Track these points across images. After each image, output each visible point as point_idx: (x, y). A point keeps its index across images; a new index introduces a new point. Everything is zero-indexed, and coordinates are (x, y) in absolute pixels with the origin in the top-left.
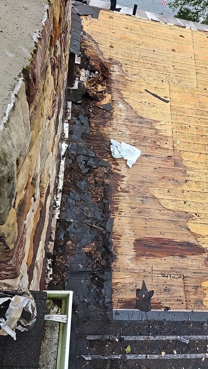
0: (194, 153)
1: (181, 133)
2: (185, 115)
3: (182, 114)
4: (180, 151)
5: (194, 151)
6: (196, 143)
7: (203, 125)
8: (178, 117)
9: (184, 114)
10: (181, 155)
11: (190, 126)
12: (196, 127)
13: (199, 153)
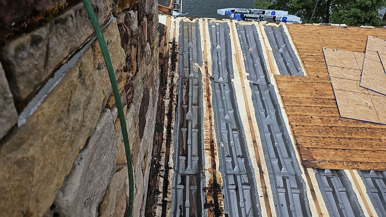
0: (327, 149)
1: (303, 126)
2: (302, 105)
3: (298, 104)
4: (308, 149)
5: (326, 147)
6: (326, 137)
7: (328, 115)
8: (294, 108)
9: (300, 105)
10: (311, 153)
11: (312, 117)
12: (320, 118)
13: (334, 149)
